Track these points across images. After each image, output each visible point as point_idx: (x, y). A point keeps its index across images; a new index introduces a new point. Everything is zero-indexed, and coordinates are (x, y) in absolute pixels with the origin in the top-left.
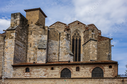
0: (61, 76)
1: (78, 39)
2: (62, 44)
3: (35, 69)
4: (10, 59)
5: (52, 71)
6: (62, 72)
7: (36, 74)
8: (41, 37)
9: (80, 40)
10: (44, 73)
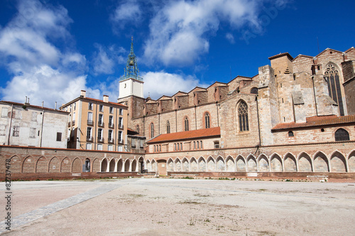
0: (337, 139)
1: (334, 75)
2: (318, 91)
3: (300, 132)
4: (267, 122)
5: (322, 133)
6: (336, 134)
7: (302, 138)
8: (292, 88)
9: (337, 77)
10: (312, 136)
